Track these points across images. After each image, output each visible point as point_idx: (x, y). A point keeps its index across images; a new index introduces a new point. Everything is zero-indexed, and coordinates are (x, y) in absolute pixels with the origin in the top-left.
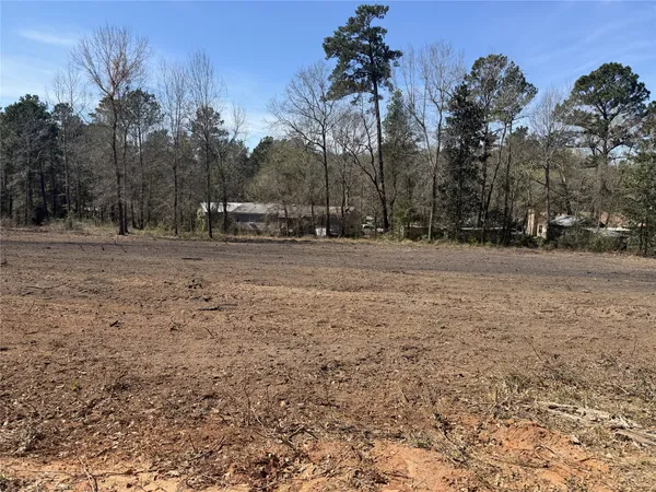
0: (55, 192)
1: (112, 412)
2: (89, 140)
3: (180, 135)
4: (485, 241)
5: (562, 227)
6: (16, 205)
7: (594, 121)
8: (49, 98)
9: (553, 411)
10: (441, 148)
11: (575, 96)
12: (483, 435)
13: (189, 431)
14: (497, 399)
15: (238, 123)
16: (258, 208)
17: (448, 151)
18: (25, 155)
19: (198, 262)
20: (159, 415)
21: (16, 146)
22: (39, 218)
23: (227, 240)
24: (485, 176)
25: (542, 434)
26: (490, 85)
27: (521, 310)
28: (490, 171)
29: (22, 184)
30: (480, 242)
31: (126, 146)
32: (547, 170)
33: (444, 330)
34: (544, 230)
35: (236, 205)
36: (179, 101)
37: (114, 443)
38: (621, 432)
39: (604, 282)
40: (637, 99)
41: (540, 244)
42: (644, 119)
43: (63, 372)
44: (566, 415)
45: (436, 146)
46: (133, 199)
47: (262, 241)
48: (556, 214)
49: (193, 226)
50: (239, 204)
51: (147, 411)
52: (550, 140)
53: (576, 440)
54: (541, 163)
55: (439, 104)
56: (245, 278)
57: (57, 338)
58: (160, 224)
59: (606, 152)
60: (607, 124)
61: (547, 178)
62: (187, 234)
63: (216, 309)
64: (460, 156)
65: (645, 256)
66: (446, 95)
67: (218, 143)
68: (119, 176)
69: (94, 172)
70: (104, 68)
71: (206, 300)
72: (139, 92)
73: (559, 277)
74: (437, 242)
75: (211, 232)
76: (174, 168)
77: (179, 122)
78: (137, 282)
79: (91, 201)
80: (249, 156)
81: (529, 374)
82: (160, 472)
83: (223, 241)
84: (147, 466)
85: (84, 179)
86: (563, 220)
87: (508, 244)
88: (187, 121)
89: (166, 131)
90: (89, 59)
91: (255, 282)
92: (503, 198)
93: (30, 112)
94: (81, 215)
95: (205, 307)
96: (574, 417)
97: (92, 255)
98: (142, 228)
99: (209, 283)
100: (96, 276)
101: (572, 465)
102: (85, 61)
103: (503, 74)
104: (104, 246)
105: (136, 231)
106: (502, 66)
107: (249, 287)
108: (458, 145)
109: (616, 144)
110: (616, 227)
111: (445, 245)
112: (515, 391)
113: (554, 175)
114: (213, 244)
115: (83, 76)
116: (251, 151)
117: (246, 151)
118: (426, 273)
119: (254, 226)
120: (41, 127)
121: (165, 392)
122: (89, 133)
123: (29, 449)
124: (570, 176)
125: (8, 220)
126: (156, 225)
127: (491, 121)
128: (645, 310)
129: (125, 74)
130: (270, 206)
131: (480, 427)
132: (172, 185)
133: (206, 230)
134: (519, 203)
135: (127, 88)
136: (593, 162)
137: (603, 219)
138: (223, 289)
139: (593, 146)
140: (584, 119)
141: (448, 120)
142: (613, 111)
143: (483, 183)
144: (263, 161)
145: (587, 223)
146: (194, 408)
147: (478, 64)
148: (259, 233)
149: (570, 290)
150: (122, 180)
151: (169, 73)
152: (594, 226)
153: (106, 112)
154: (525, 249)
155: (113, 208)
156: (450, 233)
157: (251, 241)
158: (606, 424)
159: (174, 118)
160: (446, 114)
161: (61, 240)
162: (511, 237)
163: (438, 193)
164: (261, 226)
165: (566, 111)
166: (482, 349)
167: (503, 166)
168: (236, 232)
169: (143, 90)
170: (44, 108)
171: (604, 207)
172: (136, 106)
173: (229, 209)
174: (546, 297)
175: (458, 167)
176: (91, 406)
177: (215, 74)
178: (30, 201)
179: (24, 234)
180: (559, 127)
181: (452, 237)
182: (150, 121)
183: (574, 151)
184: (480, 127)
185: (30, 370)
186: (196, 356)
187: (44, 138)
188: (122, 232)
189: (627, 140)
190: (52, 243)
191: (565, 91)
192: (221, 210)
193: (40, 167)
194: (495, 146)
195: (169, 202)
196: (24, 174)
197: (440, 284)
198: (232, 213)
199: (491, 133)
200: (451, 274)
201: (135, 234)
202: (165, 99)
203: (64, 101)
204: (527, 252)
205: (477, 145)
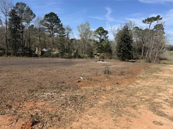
4: (24, 56)
5: (44, 52)
7: (50, 26)
9: (39, 96)
10: (8, 28)
11: (45, 19)
12: (21, 106)
14: (25, 97)
17: (10, 29)
24: (23, 37)
25: (36, 102)
26: (22, 11)
27: (33, 73)
28: (24, 36)
30: (23, 56)
32: (40, 37)
33: (10, 82)
34: (40, 53)
38: (53, 96)
39: (53, 65)
40: (58, 22)
41: (39, 56)
42: (60, 27)
44: (42, 96)
45: (6, 27)
48: (43, 49)
52: (40, 29)
53: (43, 100)
54: (38, 35)
55: (5, 14)
59: (53, 34)
60: (53, 27)
61: (40, 39)
64: (14, 31)
65: (62, 58)
66: (8, 11)
73: (44, 64)
74: (9, 56)
81: (33, 89)
86: (45, 50)
87: (31, 57)
92: (28, 44)
96: (43, 96)
101: (42, 106)
103: (25, 9)
106: (25, 6)
108: (13, 28)
109: (55, 32)
110: (56, 52)
111: (12, 57)
112: (30, 94)
113: (41, 39)
118: (5, 66)
124: (45, 39)
127: (23, 22)
128: (61, 70)
131: (20, 104)
134: (33, 45)
136: (50, 36)
137: (54, 50)
139: (50, 32)
140: (48, 25)
141: (9, 19)
142: (54, 24)
143: (22, 39)
145: (50, 51)
147: (18, 4)
149: (46, 67)
152: (52, 52)
154: (35, 57)
156: (13, 54)
158: (50, 95)
160: (8, 17)
162: (32, 55)
163: (8, 41)
165: (43, 22)
166: (22, 85)
167: (28, 35)
171: (53, 47)
174: (40, 70)
175: (14, 34)
180: (42, 26)
181: (14, 55)
183: (46, 33)
184: (20, 23)
189: (57, 32)
191: (43, 17)
194: (25, 29)
197: (10, 69)
199: (23, 25)
200: (14, 66)
204: (36, 58)
205: (19, 28)
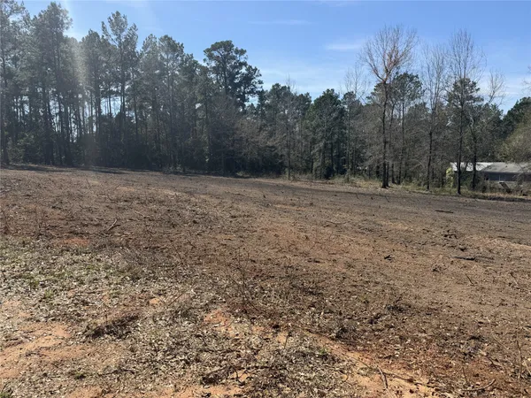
0: (339, 156)
1: (392, 327)
2: (364, 117)
3: (437, 106)
6: (315, 165)
8: (341, 90)
13: (460, 363)
15: (494, 88)
16: (511, 167)
18: (323, 131)
19: (449, 215)
20: (431, 341)
21: (318, 126)
22: (328, 174)
23: (475, 197)
29: (320, 151)
31: (392, 119)
35: (485, 164)
36: (439, 77)
37: (396, 352)
43: (355, 286)
46: (394, 160)
47: (513, 200)
49: (442, 183)
50: (489, 164)
51: (420, 335)
56: (498, 234)
57: (349, 260)
58: (415, 180)
62: (438, 189)
63: (472, 259)
67: (471, 108)
68: (385, 142)
69: (367, 140)
70: (380, 59)
71: (462, 250)
72: (406, 75)
75: (459, 188)
76: (431, 134)
77: (437, 94)
78: (400, 226)
79: (362, 162)
80: (502, 118)
82: (437, 390)
83: (471, 197)
84: (425, 381)
85: (358, 146)
88: (445, 93)
89: (425, 104)
90: (371, 57)
91: (510, 239)
93: (328, 101)
94: (356, 172)
95: (461, 256)
97: (364, 203)
98: (399, 183)
99: (463, 235)
100: (369, 218)
102: (368, 58)
104: (372, 196)
105: (394, 186)
107: (505, 243)
114: (461, 199)
115: (366, 70)
116: (505, 113)
117: (499, 113)
119: (503, 185)
120: (334, 110)
121: (434, 322)
122: (365, 112)
123: (338, 337)
125: (310, 175)
126: (411, 181)
129: (396, 63)
130: (524, 165)
132: (427, 148)
133: (454, 186)
135: (397, 73)
138: (479, 242)
144: (518, 121)
146: (462, 344)
148: (509, 191)
150: (387, 146)
151: (431, 55)
153: (379, 95)
155: (378, 167)
157: (501, 199)
159: (433, 92)
161: (342, 190)
164: (511, 185)
168: (484, 189)
169: (409, 73)
170: (337, 97)
172: (403, 87)
173: (478, 169)
176: (377, 318)
177: (475, 47)
178: (323, 162)
179: (319, 185)
182: (412, 98)
185: (334, 280)
186: (458, 298)
187: (336, 118)
188: (385, 186)
190: (337, 192)
192: (470, 169)
193: (332, 139)
195: (423, 163)
196: (322, 144)
198: (481, 172)
201: (394, 188)
202: (427, 78)
203: (351, 90)
